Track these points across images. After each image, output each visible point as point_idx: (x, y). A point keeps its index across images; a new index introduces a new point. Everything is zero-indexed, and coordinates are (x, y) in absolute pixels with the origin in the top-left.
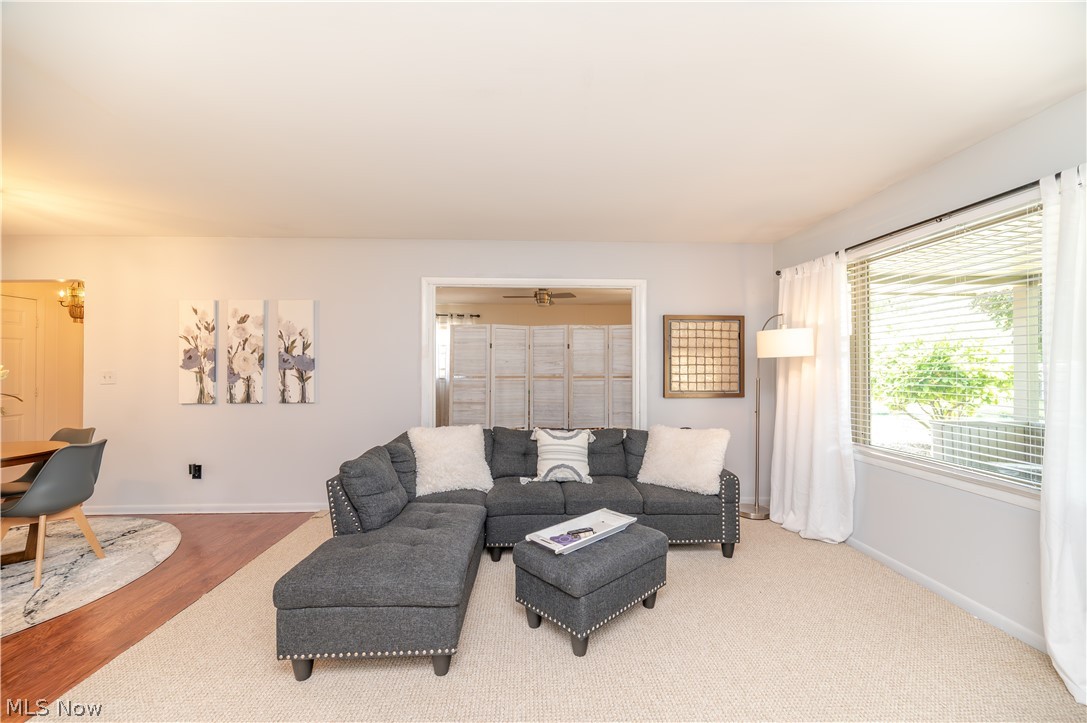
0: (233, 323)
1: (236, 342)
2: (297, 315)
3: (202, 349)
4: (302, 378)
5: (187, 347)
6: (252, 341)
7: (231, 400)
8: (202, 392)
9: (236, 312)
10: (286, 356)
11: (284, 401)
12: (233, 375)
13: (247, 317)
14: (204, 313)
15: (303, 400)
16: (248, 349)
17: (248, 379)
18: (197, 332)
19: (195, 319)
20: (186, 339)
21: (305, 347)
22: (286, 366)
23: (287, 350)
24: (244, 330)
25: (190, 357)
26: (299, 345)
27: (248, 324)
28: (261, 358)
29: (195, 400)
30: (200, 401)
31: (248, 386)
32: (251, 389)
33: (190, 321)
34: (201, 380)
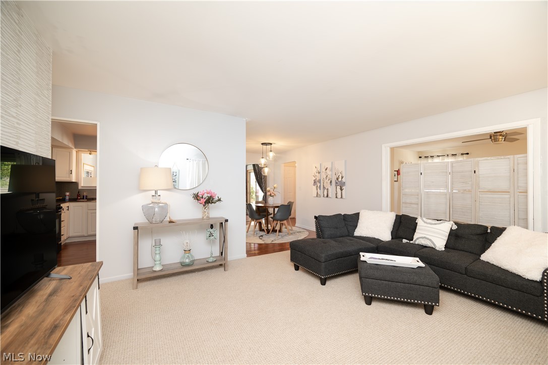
0: (324, 170)
1: (325, 177)
2: (340, 167)
3: (317, 179)
4: (341, 190)
5: (314, 179)
6: (328, 176)
7: (324, 196)
8: (317, 193)
9: (325, 166)
10: (337, 181)
11: (336, 197)
12: (324, 187)
13: (327, 168)
14: (318, 168)
15: (342, 197)
16: (328, 179)
17: (328, 189)
18: (316, 174)
20: (314, 176)
21: (342, 178)
22: (337, 185)
23: (337, 179)
24: (326, 173)
25: (315, 182)
26: (340, 177)
27: (327, 171)
28: (331, 182)
29: (316, 196)
31: (328, 192)
33: (315, 170)
34: (317, 189)
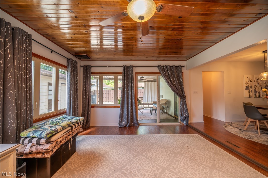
0: (256, 80)
1: (256, 84)
3: (249, 86)
5: (246, 85)
6: (260, 84)
8: (250, 95)
9: (256, 78)
12: (256, 91)
13: (258, 79)
14: (250, 78)
16: (259, 86)
17: (259, 92)
18: (248, 82)
19: (248, 79)
20: (246, 84)
24: (258, 82)
25: (247, 88)
27: (259, 80)
28: (261, 88)
29: (248, 97)
30: (249, 97)
31: (259, 94)
32: (260, 94)
33: (247, 80)
34: (249, 93)
